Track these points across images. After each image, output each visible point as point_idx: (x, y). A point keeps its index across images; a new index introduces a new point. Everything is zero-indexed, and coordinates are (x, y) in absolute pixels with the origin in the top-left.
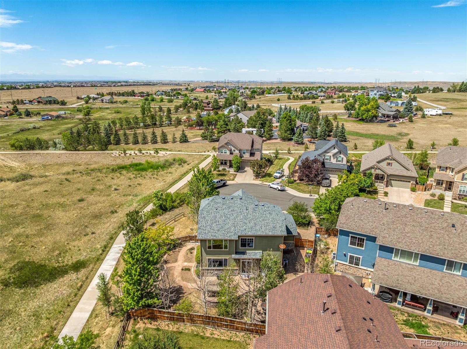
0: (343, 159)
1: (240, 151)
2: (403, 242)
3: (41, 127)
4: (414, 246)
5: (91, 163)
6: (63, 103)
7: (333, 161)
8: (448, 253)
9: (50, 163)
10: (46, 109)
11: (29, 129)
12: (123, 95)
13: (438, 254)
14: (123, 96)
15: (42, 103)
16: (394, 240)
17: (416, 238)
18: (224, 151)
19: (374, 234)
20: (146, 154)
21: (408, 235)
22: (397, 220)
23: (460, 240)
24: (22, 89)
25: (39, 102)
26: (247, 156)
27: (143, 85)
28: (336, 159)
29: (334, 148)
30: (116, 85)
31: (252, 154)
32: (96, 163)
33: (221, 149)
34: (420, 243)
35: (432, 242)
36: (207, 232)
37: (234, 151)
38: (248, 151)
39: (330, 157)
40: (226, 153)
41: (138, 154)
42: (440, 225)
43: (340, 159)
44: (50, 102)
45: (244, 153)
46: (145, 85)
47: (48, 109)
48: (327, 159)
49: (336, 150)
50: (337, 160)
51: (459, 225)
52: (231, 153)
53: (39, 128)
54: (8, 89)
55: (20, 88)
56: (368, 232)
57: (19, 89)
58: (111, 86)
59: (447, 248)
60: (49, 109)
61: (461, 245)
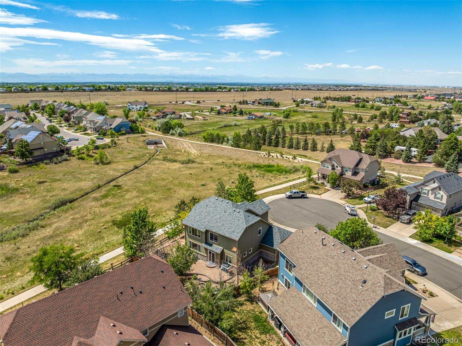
0: (442, 196)
1: (342, 168)
2: (311, 279)
3: (241, 125)
4: (316, 287)
5: (241, 159)
6: (277, 105)
7: (431, 197)
8: (335, 305)
9: (215, 154)
10: (260, 110)
11: (231, 126)
12: (337, 99)
13: (328, 301)
14: (338, 101)
15: (261, 104)
16: (305, 275)
17: (324, 280)
18: (326, 166)
19: (297, 263)
20: (285, 158)
21: (320, 275)
22: (324, 258)
23: (357, 297)
24: (259, 91)
25: (259, 103)
26: (348, 174)
27: (371, 90)
28: (434, 195)
29: (434, 182)
30: (342, 90)
31: (355, 173)
32: (244, 159)
33: (324, 163)
34: (322, 286)
35: (333, 288)
36: (190, 220)
37: (337, 167)
38: (350, 170)
39: (429, 191)
40: (328, 167)
41: (279, 157)
42: (354, 277)
43: (439, 196)
44: (267, 104)
45: (346, 171)
46: (373, 90)
47: (261, 110)
48: (425, 193)
49: (436, 185)
50: (435, 197)
51: (370, 283)
52: (333, 169)
53: (238, 126)
54: (248, 91)
55: (258, 90)
56: (293, 260)
57: (256, 91)
58: (336, 90)
59: (339, 299)
60: (264, 110)
61: (354, 302)
